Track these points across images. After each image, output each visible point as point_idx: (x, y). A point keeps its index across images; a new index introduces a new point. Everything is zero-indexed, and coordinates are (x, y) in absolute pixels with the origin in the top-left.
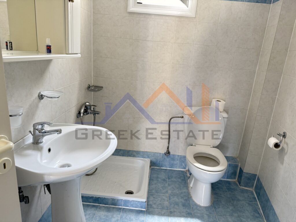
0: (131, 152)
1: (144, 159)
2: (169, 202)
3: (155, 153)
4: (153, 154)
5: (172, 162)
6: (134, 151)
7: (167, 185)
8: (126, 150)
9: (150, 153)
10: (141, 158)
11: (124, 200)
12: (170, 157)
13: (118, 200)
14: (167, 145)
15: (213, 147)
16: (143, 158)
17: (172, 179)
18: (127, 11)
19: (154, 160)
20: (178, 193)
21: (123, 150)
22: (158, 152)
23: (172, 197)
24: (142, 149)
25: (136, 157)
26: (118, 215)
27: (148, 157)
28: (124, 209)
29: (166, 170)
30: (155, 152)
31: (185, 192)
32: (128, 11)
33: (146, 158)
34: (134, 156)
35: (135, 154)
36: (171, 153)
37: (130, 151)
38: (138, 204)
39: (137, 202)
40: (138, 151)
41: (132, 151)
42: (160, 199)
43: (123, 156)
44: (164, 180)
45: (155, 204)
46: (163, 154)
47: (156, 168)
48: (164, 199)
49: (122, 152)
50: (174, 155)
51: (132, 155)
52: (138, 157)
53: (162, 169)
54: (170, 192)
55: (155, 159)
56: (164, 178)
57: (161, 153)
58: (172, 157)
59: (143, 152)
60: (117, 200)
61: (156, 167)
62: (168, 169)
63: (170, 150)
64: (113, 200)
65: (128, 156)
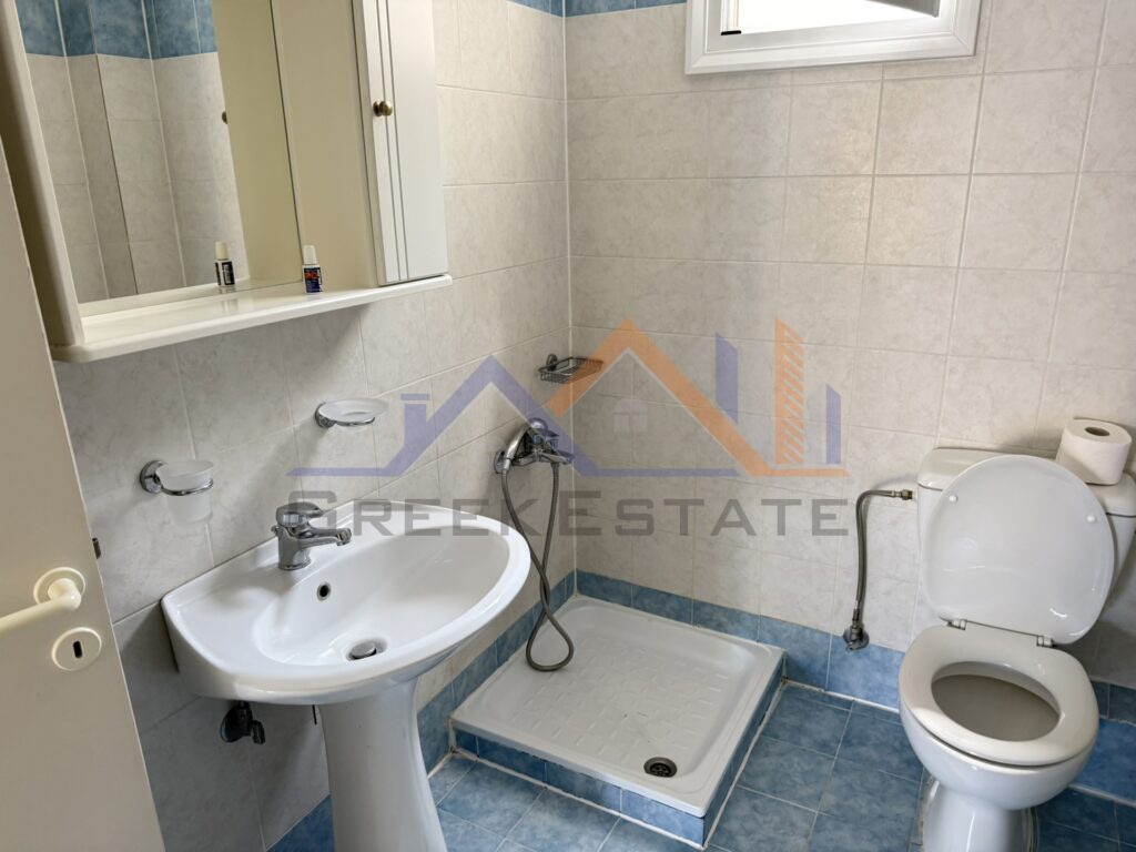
0: (707, 609)
1: (760, 645)
2: (810, 843)
3: (805, 628)
4: (794, 631)
5: (878, 677)
6: (720, 607)
7: (827, 768)
8: (690, 600)
9: (784, 626)
10: (745, 637)
11: (624, 792)
12: (867, 655)
13: (605, 786)
14: (853, 604)
15: (1055, 646)
16: (754, 639)
17: (862, 750)
18: (683, 70)
19: (800, 657)
20: (864, 811)
21: (677, 597)
22: (812, 626)
23: (829, 824)
24: (750, 606)
25: (726, 632)
26: (595, 842)
27: (775, 640)
28: (625, 821)
29: (849, 704)
30: (804, 623)
31: (897, 818)
32: (688, 72)
33: (766, 643)
34: (719, 627)
35: (724, 620)
36: (873, 640)
37: (703, 604)
38: (676, 820)
39: (670, 811)
40: (733, 611)
41: (713, 606)
42: (777, 819)
43: (678, 618)
44: (824, 746)
45: (748, 833)
46: (836, 637)
47: (808, 691)
48: (792, 825)
49: (673, 604)
50: (884, 650)
53: (831, 697)
54: (830, 799)
55: (805, 652)
56: (826, 735)
57: (828, 635)
58: (877, 655)
59: (754, 616)
60: (601, 784)
61: (807, 687)
62: (856, 704)
63: (868, 628)
64: (590, 780)
65: (695, 623)
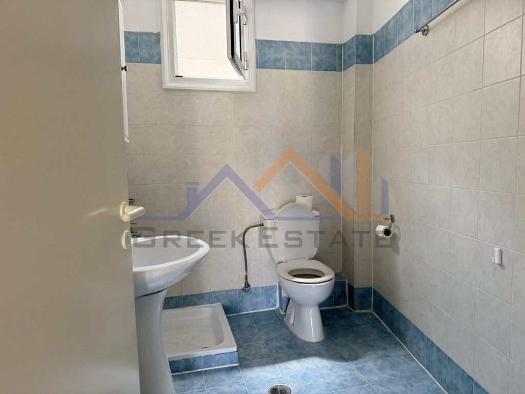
0: (189, 298)
1: (212, 305)
2: (268, 349)
3: (228, 291)
4: (224, 294)
5: (255, 300)
6: (194, 295)
7: (256, 331)
8: (181, 296)
9: (220, 293)
10: (205, 304)
11: (203, 357)
12: (251, 293)
13: (194, 359)
14: (244, 273)
15: (310, 259)
16: (209, 304)
17: (262, 323)
18: (161, 87)
19: (227, 303)
20: (275, 335)
21: (175, 297)
22: (231, 289)
23: (269, 342)
24: (207, 289)
25: (198, 305)
26: (201, 380)
27: (218, 301)
28: (205, 371)
29: (248, 314)
30: (228, 289)
31: (285, 333)
32: (164, 87)
33: (214, 303)
34: (195, 304)
35: (196, 300)
36: (252, 286)
37: (187, 296)
38: (227, 358)
39: (223, 356)
40: (200, 294)
41: (191, 295)
42: (253, 348)
43: (177, 307)
44: (250, 326)
45: (249, 355)
46: (239, 290)
47: (233, 316)
48: (259, 347)
49: (174, 301)
50: (256, 288)
51: (191, 302)
52: (202, 304)
53: (242, 315)
54: (264, 337)
55: (229, 301)
56: (248, 324)
57: (236, 290)
58: (254, 292)
59: (209, 293)
60: (192, 360)
61: (231, 315)
62: (250, 313)
63: (250, 282)
64: (187, 360)
65: (184, 306)
